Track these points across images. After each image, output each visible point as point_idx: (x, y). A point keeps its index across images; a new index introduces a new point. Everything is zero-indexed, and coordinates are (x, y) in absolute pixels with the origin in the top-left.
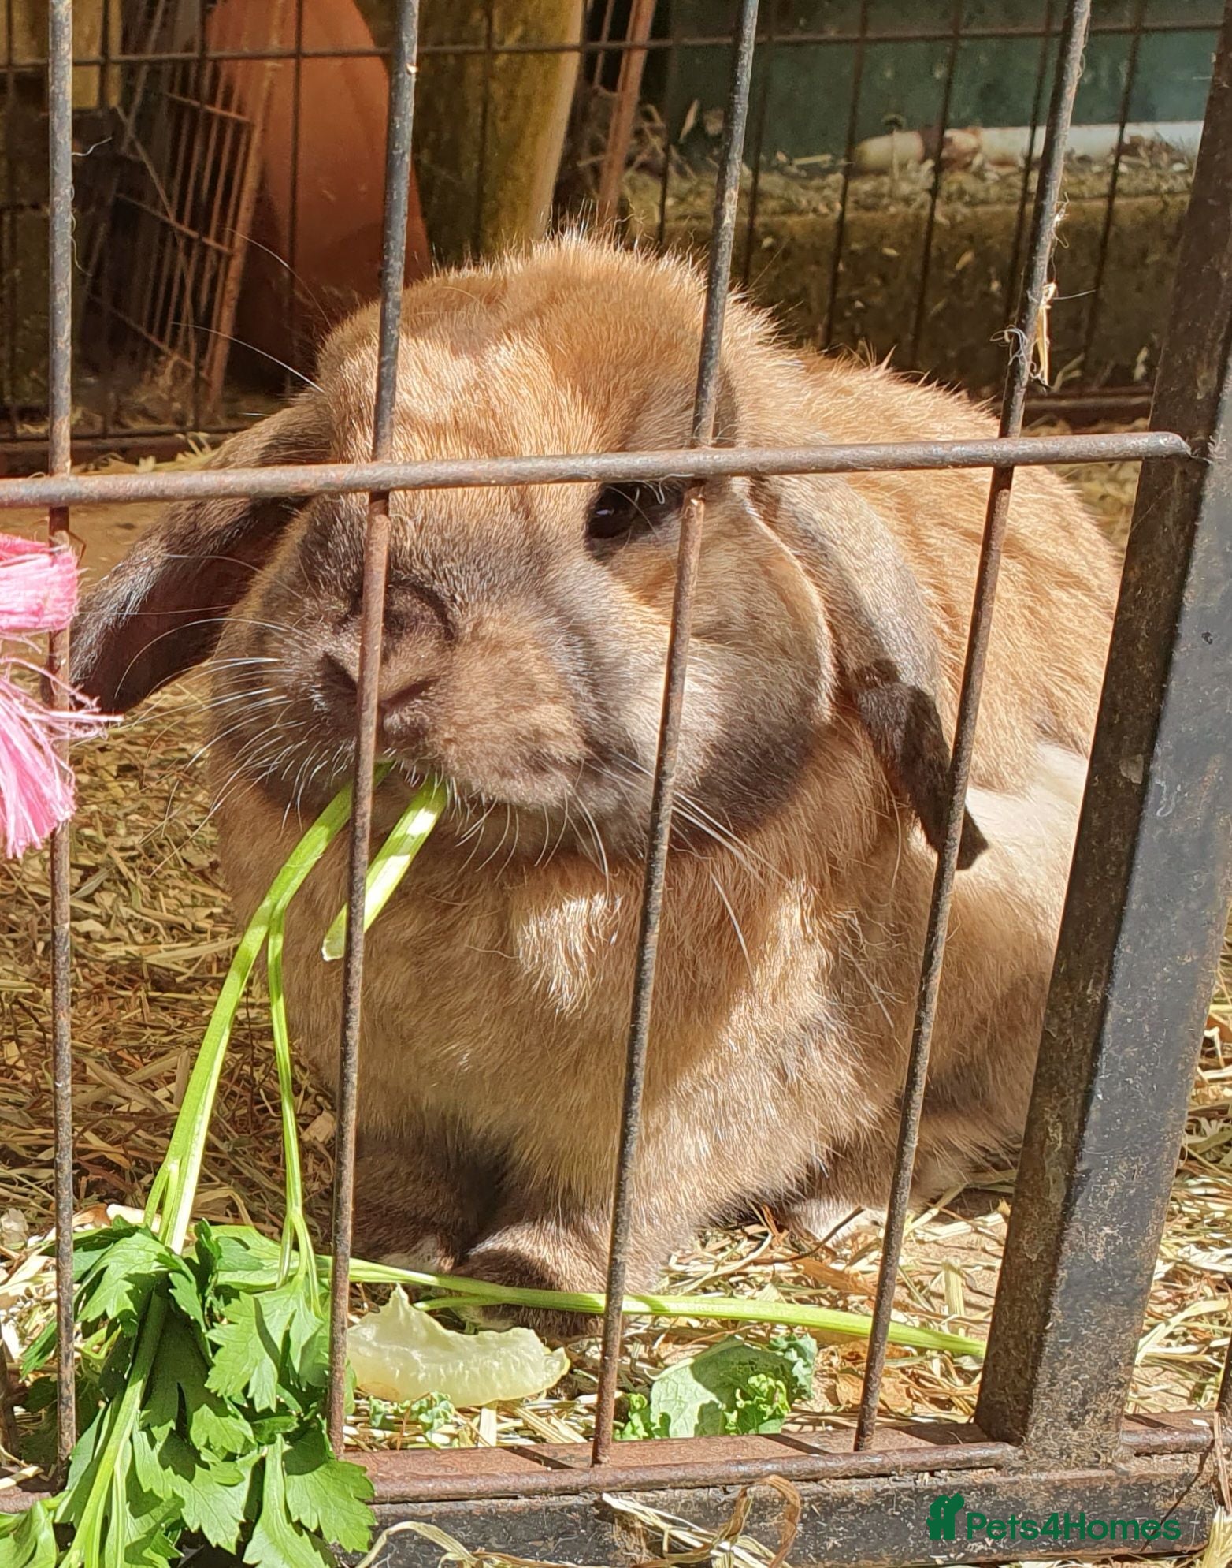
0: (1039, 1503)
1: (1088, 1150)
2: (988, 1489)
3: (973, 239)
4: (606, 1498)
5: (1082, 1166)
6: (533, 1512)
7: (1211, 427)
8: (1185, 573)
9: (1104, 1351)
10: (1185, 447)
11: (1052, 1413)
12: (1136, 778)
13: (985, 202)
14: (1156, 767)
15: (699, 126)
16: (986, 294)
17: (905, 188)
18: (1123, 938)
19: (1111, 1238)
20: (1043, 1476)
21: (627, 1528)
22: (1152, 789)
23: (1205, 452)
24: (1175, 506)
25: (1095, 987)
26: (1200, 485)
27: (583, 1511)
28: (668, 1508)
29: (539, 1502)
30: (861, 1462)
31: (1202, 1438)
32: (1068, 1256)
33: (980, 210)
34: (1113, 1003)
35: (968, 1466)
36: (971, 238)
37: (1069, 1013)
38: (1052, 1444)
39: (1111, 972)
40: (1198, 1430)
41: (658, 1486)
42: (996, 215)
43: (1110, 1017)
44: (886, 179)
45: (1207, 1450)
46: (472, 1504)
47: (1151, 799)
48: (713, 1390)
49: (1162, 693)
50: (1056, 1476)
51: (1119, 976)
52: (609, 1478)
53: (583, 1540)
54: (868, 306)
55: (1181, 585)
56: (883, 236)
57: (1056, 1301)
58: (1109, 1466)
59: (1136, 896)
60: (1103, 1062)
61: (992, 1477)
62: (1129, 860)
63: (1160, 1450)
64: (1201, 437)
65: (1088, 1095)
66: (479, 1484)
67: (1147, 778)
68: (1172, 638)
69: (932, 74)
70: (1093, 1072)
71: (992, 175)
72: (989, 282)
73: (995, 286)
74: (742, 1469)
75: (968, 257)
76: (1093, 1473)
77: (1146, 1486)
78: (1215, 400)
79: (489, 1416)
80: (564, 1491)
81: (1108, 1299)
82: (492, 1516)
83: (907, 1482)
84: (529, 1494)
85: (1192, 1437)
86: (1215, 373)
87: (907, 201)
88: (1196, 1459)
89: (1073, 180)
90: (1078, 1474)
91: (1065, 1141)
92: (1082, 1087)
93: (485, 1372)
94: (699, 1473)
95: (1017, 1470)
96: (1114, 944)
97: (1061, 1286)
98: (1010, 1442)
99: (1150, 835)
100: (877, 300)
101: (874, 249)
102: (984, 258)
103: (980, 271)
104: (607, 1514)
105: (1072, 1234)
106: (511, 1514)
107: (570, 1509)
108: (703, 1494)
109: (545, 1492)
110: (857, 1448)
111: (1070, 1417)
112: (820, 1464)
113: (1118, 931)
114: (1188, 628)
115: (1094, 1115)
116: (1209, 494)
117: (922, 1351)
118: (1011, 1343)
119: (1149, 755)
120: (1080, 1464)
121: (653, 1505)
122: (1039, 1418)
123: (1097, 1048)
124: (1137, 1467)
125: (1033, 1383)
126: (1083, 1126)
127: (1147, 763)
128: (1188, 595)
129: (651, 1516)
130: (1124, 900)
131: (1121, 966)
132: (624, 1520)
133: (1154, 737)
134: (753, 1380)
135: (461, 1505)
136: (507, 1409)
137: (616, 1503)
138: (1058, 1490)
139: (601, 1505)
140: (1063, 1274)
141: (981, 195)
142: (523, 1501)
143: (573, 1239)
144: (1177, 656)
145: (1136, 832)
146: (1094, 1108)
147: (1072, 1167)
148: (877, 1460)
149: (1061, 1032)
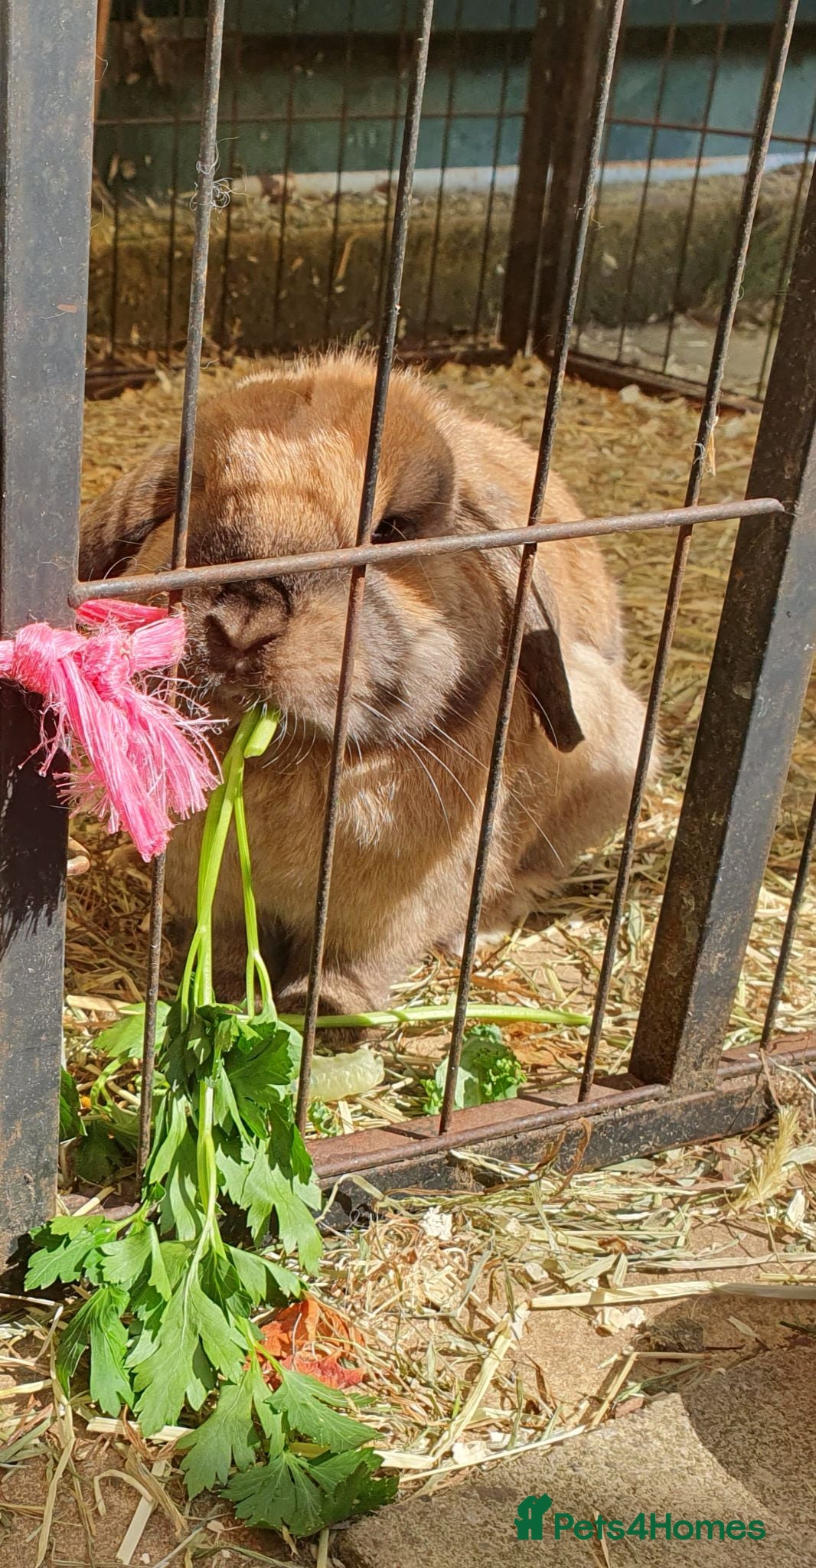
0: (677, 1117)
1: (713, 911)
2: (652, 1112)
3: (303, 249)
4: (454, 1153)
5: (708, 921)
6: (412, 1168)
7: (796, 497)
8: (779, 578)
9: (713, 1024)
10: (781, 507)
11: (686, 1063)
12: (746, 696)
13: (307, 225)
14: (759, 689)
15: (120, 173)
16: (312, 286)
17: (257, 217)
18: (738, 788)
19: (721, 959)
20: (679, 1101)
21: (463, 1169)
22: (757, 702)
23: (793, 510)
24: (771, 539)
25: (718, 816)
26: (789, 528)
27: (439, 1162)
28: (485, 1153)
29: (416, 1161)
30: (586, 1108)
31: (757, 1064)
32: (699, 971)
33: (305, 230)
34: (730, 825)
35: (642, 1100)
36: (300, 249)
37: (697, 831)
38: (685, 1082)
39: (729, 808)
40: (754, 1060)
41: (481, 1140)
42: (314, 235)
43: (728, 834)
44: (243, 209)
45: (759, 1071)
46: (378, 1169)
47: (756, 707)
48: (468, 1070)
49: (764, 647)
50: (686, 1099)
51: (734, 810)
52: (454, 1140)
53: (439, 1180)
54: (241, 296)
55: (777, 585)
56: (248, 249)
57: (692, 999)
58: (712, 1089)
59: (745, 764)
60: (723, 860)
61: (652, 1105)
62: (742, 744)
63: (736, 1075)
64: (789, 501)
65: (714, 879)
66: (384, 1156)
67: (754, 696)
68: (771, 615)
69: (259, 136)
70: (718, 866)
71: (308, 206)
72: (311, 278)
73: (316, 280)
74: (525, 1122)
75: (299, 262)
76: (704, 1094)
77: (731, 1096)
78: (798, 482)
79: (343, 1106)
80: (430, 1152)
81: (717, 994)
82: (389, 1174)
83: (610, 1116)
84: (410, 1158)
85: (752, 1065)
86: (798, 465)
87: (260, 225)
88: (753, 1077)
89: (355, 210)
90: (696, 1096)
91: (697, 906)
92: (710, 874)
93: (341, 1079)
94: (501, 1128)
95: (667, 1099)
96: (732, 792)
97: (694, 990)
98: (662, 1083)
99: (754, 728)
100: (246, 292)
101: (243, 258)
102: (309, 261)
103: (307, 272)
104: (453, 1161)
105: (702, 960)
106: (400, 1172)
107: (433, 1163)
108: (504, 1141)
109: (420, 1154)
110: (581, 1099)
111: (695, 1064)
112: (565, 1112)
113: (735, 784)
114: (780, 610)
115: (717, 890)
116: (794, 533)
117: (554, 1025)
118: (658, 1025)
119: (755, 682)
120: (698, 1091)
121: (477, 1152)
122: (680, 1067)
123: (720, 852)
124: (726, 1087)
125: (676, 1048)
126: (710, 897)
127: (755, 687)
128: (781, 591)
129: (480, 1160)
130: (739, 766)
131: (736, 804)
132: (461, 1164)
133: (758, 670)
134: (499, 1063)
135: (372, 1171)
136: (351, 1100)
137: (459, 1154)
138: (687, 1107)
139: (450, 1157)
140: (696, 983)
141: (304, 220)
142: (406, 1162)
143: (347, 981)
144: (773, 626)
145: (747, 727)
146: (717, 886)
147: (703, 921)
148: (595, 1105)
149: (691, 842)
